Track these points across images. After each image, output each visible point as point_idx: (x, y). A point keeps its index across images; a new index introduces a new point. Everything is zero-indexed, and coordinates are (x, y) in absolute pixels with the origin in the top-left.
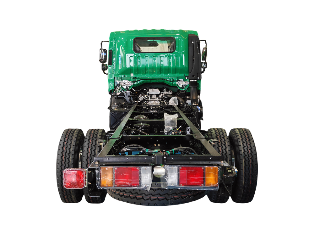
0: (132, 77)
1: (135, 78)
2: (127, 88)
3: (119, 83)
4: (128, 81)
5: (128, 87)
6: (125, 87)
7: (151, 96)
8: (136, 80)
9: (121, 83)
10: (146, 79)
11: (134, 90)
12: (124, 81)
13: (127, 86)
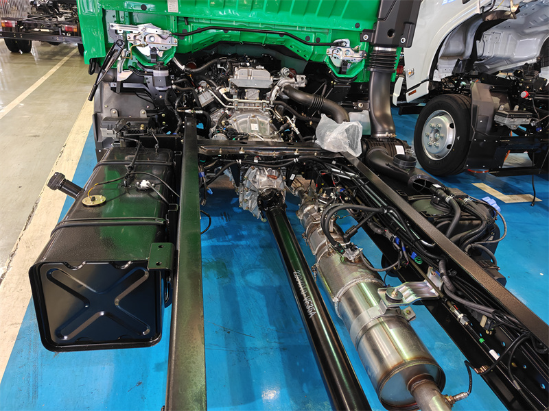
0: (173, 14)
1: (186, 18)
2: (154, 56)
3: (125, 33)
4: (160, 31)
5: (160, 54)
6: (146, 51)
7: (241, 92)
8: (190, 29)
9: (132, 36)
10: (226, 30)
11: (183, 67)
12: (141, 27)
13: (154, 50)
